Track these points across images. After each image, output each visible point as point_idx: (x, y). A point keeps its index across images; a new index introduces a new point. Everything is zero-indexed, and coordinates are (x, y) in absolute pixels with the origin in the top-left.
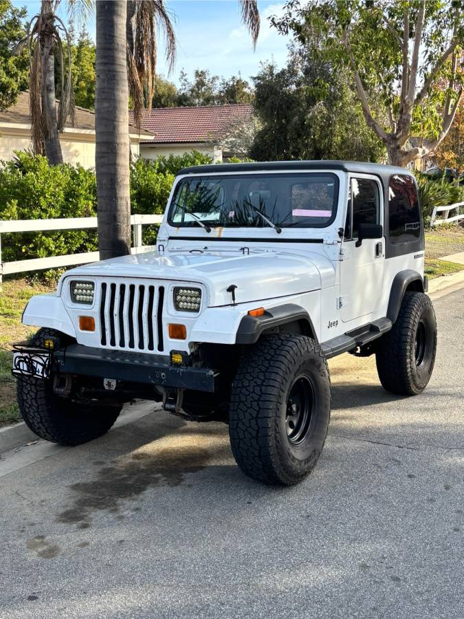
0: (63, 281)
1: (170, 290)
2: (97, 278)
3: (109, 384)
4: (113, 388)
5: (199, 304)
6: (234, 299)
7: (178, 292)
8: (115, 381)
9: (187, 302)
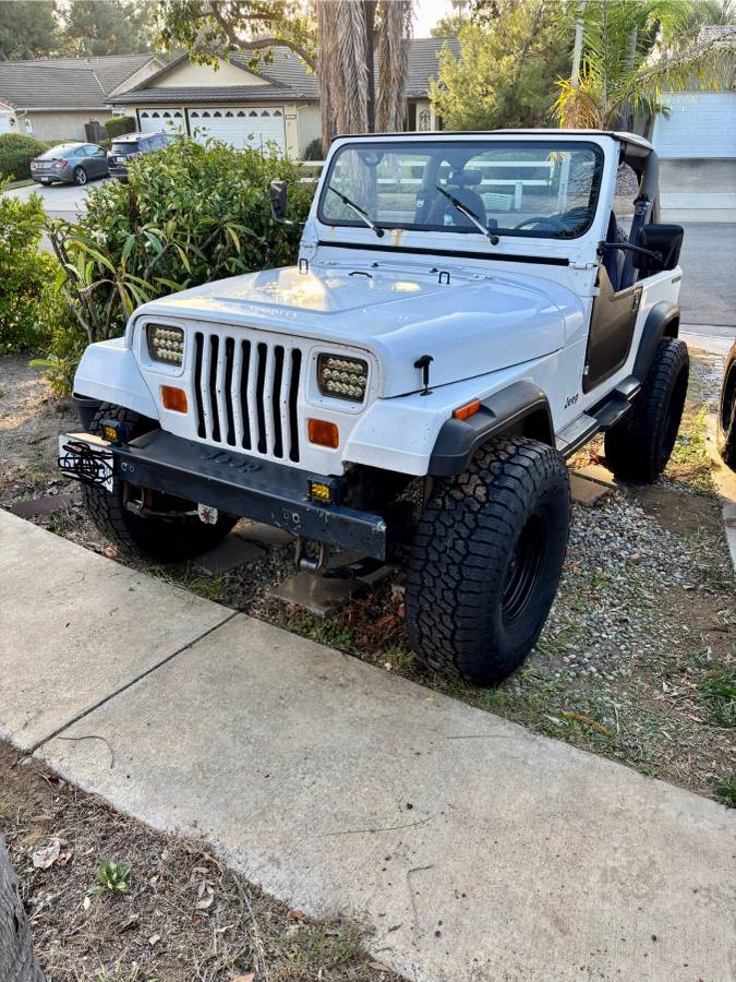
0: (134, 324)
1: (311, 357)
2: (187, 323)
3: (206, 515)
4: (214, 522)
5: (363, 387)
6: (426, 381)
7: (326, 363)
8: (215, 510)
9: (341, 382)
